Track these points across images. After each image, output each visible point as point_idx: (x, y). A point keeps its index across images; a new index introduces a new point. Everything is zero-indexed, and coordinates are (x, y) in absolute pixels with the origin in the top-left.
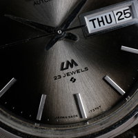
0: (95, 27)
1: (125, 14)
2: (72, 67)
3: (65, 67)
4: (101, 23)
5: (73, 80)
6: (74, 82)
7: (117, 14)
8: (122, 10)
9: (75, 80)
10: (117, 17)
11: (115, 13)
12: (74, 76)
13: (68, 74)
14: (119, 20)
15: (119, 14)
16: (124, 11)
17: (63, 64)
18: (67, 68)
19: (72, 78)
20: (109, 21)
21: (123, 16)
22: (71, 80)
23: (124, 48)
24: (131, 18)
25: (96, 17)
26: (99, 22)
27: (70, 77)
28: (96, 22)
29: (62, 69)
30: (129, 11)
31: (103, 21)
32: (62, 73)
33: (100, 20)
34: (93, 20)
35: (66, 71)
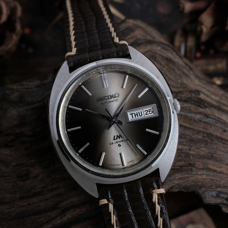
0: (133, 118)
1: (149, 112)
2: (119, 138)
3: (115, 138)
4: (136, 116)
5: (119, 145)
6: (120, 146)
7: (145, 111)
8: (148, 109)
9: (120, 145)
10: (145, 113)
11: (144, 111)
12: (120, 143)
13: (117, 142)
14: (146, 114)
15: (146, 111)
16: (149, 110)
17: (115, 136)
18: (117, 139)
19: (119, 144)
20: (141, 115)
21: (148, 113)
22: (118, 145)
23: (147, 130)
24: (153, 114)
25: (134, 113)
26: (135, 115)
27: (118, 144)
28: (134, 115)
29: (114, 139)
30: (152, 110)
31: (137, 115)
32: (114, 141)
33: (136, 114)
34: (132, 114)
35: (116, 141)
